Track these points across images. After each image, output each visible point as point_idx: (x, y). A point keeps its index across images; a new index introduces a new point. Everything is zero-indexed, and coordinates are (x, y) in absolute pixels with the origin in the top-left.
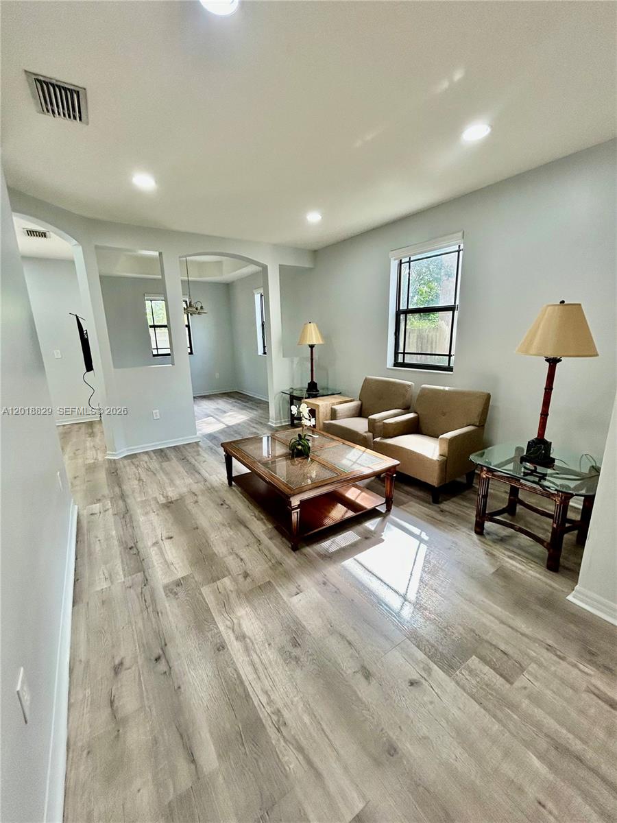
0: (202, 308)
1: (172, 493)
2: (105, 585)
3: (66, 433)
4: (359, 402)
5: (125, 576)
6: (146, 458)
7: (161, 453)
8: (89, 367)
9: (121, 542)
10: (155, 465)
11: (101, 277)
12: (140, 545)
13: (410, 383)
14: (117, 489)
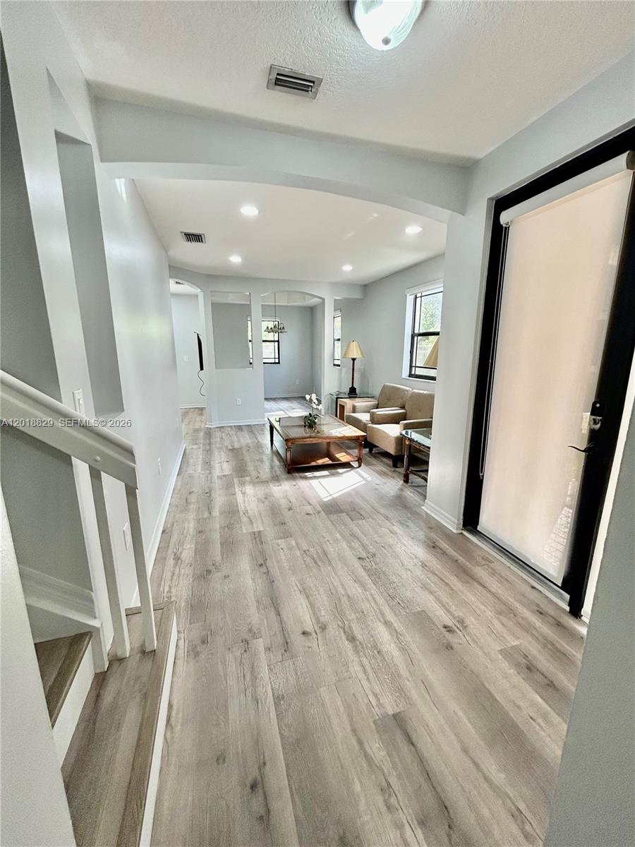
0: (283, 328)
1: (236, 445)
2: (192, 472)
3: (186, 413)
4: (377, 402)
5: (202, 470)
6: (229, 429)
7: (240, 428)
8: (202, 368)
9: (203, 460)
10: (233, 432)
11: (212, 304)
12: (212, 462)
13: (408, 388)
14: (208, 441)
